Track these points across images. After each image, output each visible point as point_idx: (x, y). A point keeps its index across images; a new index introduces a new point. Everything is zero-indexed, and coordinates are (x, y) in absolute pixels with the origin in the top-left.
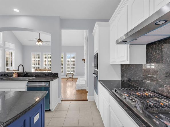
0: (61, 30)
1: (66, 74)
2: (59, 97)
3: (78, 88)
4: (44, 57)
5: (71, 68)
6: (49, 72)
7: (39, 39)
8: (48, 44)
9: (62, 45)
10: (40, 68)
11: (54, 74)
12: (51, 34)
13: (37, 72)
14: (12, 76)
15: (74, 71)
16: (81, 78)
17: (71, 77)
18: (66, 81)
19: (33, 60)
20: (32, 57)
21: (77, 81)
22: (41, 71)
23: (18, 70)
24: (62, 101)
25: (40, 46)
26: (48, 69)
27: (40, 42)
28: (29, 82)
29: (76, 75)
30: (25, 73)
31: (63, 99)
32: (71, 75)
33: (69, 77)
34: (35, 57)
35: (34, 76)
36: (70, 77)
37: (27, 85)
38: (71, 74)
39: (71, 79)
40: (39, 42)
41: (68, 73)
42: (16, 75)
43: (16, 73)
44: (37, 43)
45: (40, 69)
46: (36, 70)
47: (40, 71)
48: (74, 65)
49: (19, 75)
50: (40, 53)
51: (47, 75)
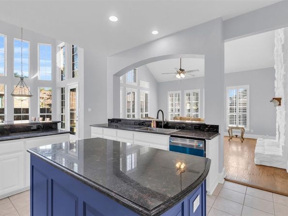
0: (224, 42)
1: (228, 128)
2: (220, 171)
3: (261, 161)
4: (186, 97)
5: (237, 117)
6: (194, 122)
7: (181, 70)
8: (194, 76)
9: (225, 72)
10: (181, 116)
11: (210, 128)
12: (204, 56)
13: (176, 121)
14: (150, 126)
15: (245, 123)
16: (265, 140)
17: (240, 135)
18: (229, 142)
19: (170, 103)
20: (169, 98)
21: (257, 145)
22: (183, 121)
23: (158, 118)
24: (226, 180)
25: (181, 80)
26: (193, 117)
27: (182, 74)
28: (172, 136)
29: (249, 132)
30: (166, 123)
31: (228, 178)
32: (240, 131)
33: (234, 134)
34: (174, 98)
35: (177, 129)
36: (236, 136)
37: (170, 142)
38: (237, 128)
39: (239, 140)
40: (180, 74)
41: (231, 126)
42: (155, 125)
43: (155, 122)
44: (178, 76)
45: (181, 118)
46: (175, 118)
47: (181, 120)
48: (245, 110)
49: (159, 124)
50: (180, 92)
51: (198, 127)
